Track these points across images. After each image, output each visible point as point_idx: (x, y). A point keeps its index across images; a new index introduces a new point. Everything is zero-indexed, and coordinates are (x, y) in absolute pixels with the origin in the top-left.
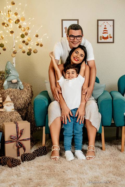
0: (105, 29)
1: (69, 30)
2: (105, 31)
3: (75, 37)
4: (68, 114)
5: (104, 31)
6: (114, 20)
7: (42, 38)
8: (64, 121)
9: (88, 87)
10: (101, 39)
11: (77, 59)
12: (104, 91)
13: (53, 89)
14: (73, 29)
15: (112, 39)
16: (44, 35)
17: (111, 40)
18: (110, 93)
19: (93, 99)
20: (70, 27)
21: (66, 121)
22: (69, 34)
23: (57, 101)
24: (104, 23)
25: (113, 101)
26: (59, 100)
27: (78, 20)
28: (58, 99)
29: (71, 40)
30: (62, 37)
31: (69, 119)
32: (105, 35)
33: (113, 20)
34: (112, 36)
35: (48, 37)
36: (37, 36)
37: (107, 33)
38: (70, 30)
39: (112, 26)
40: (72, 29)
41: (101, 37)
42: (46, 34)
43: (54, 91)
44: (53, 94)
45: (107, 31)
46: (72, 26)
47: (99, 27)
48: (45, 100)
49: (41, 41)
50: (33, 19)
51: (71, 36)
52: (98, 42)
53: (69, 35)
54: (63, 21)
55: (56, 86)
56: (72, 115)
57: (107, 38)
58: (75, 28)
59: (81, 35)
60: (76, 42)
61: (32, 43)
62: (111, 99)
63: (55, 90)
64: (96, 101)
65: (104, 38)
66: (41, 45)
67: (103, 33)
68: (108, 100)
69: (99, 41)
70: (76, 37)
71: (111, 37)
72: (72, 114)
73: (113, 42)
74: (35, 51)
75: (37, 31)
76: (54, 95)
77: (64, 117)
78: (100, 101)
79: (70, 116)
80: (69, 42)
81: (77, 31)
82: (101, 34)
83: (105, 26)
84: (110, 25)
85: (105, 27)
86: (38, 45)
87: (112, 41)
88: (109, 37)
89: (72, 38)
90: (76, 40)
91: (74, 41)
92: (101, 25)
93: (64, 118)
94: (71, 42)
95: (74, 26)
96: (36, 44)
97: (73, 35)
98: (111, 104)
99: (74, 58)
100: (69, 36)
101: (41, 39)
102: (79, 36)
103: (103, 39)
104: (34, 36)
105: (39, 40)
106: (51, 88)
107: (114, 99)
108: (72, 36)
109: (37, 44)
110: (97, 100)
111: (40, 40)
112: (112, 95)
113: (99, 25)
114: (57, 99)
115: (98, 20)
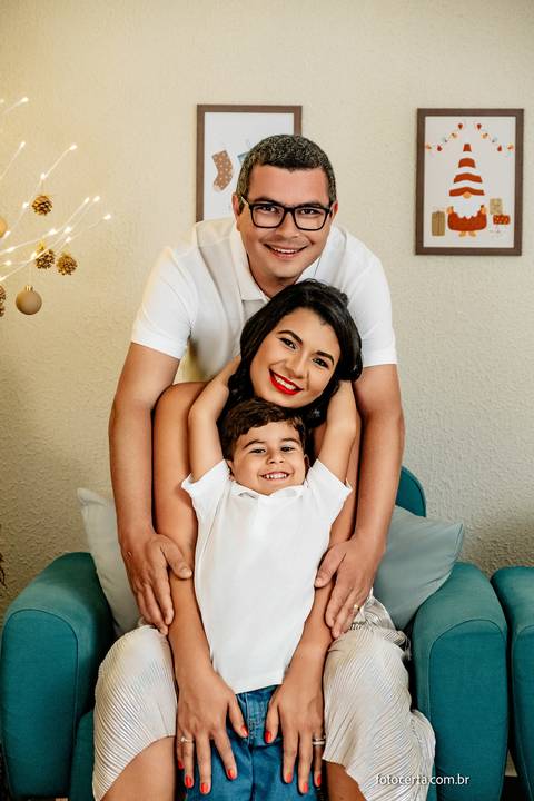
0: (466, 170)
1: (248, 170)
2: (467, 182)
3: (287, 210)
4: (219, 721)
5: (458, 178)
6: (522, 111)
7: (71, 224)
8: (189, 773)
9: (349, 539)
10: (438, 231)
11: (291, 383)
12: (459, 568)
13: (138, 547)
14: (279, 164)
15: (509, 229)
16: (87, 200)
17: (502, 236)
18: (494, 582)
19: (382, 624)
20: (257, 149)
21: (206, 769)
22: (252, 196)
23: (155, 626)
24: (458, 132)
25: (515, 639)
26: (169, 620)
27: (296, 111)
28: (164, 616)
29: (261, 232)
30: (199, 217)
31: (229, 758)
32: (467, 208)
33: (519, 114)
34: (508, 209)
35: (108, 217)
36: (43, 207)
37: (481, 193)
38: (258, 170)
39: (513, 152)
40: (267, 162)
41: (438, 216)
42: (97, 199)
43: (142, 556)
44: (131, 575)
45: (478, 179)
46: (268, 147)
47: (427, 151)
48: (77, 617)
49: (68, 240)
50: (25, 100)
51: (262, 207)
52: (420, 249)
53: (251, 202)
54: (208, 116)
55: (156, 526)
56: (243, 733)
57: (478, 223)
58: (292, 156)
59: (325, 202)
60: (290, 240)
61: (10, 250)
62: (502, 624)
63: (147, 550)
64: (400, 636)
65: (457, 223)
66: (68, 266)
67: (454, 193)
68: (482, 635)
69: (430, 241)
70: (292, 210)
71: (501, 219)
72: (246, 726)
73: (516, 250)
74: (28, 304)
75: (43, 176)
76: (142, 582)
77: (194, 742)
78: (428, 635)
79: (233, 736)
80: (248, 241)
81: (300, 174)
82: (437, 200)
83: (467, 148)
84: (499, 143)
85: (467, 155)
86: (44, 262)
87: (510, 244)
88: (490, 219)
89: (267, 219)
90: (289, 230)
91: (281, 238)
92: (441, 143)
93: (190, 747)
94: (261, 241)
95: (279, 147)
96: (35, 256)
97: (276, 197)
98: (502, 661)
99: (272, 373)
100: (251, 207)
101: (68, 230)
102: (308, 208)
103: (451, 227)
104: (25, 205)
105: (53, 232)
106: (123, 539)
107: (519, 629)
108: (268, 208)
109: (38, 260)
110: (408, 629)
111: (59, 234)
112: (511, 601)
113: (427, 142)
114: (157, 614)
115: (422, 114)
